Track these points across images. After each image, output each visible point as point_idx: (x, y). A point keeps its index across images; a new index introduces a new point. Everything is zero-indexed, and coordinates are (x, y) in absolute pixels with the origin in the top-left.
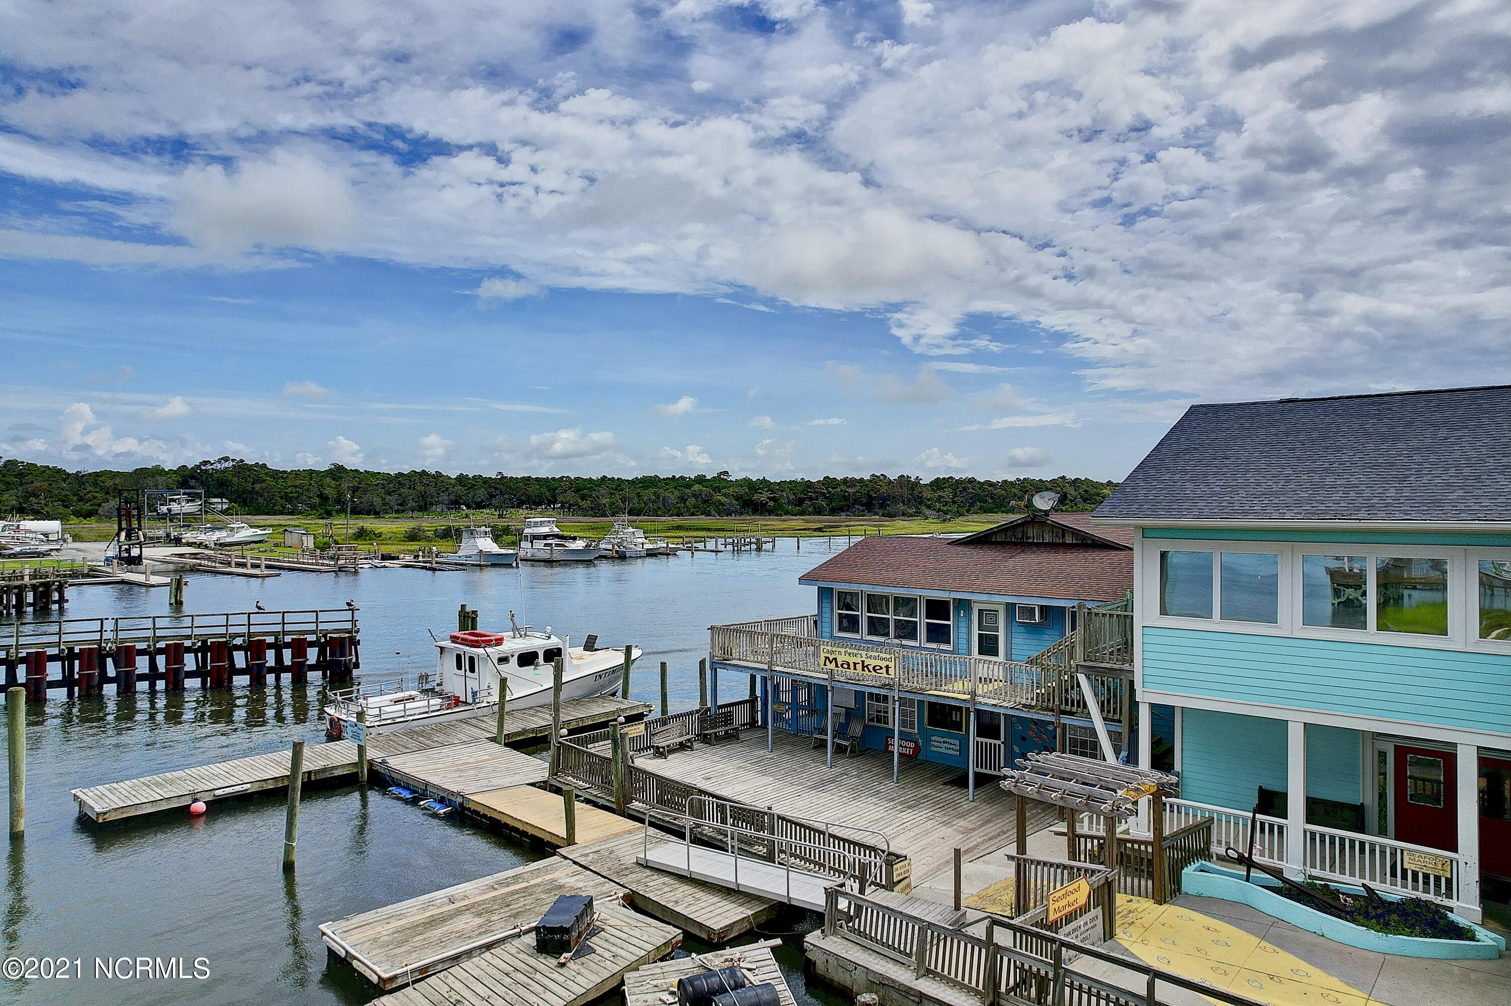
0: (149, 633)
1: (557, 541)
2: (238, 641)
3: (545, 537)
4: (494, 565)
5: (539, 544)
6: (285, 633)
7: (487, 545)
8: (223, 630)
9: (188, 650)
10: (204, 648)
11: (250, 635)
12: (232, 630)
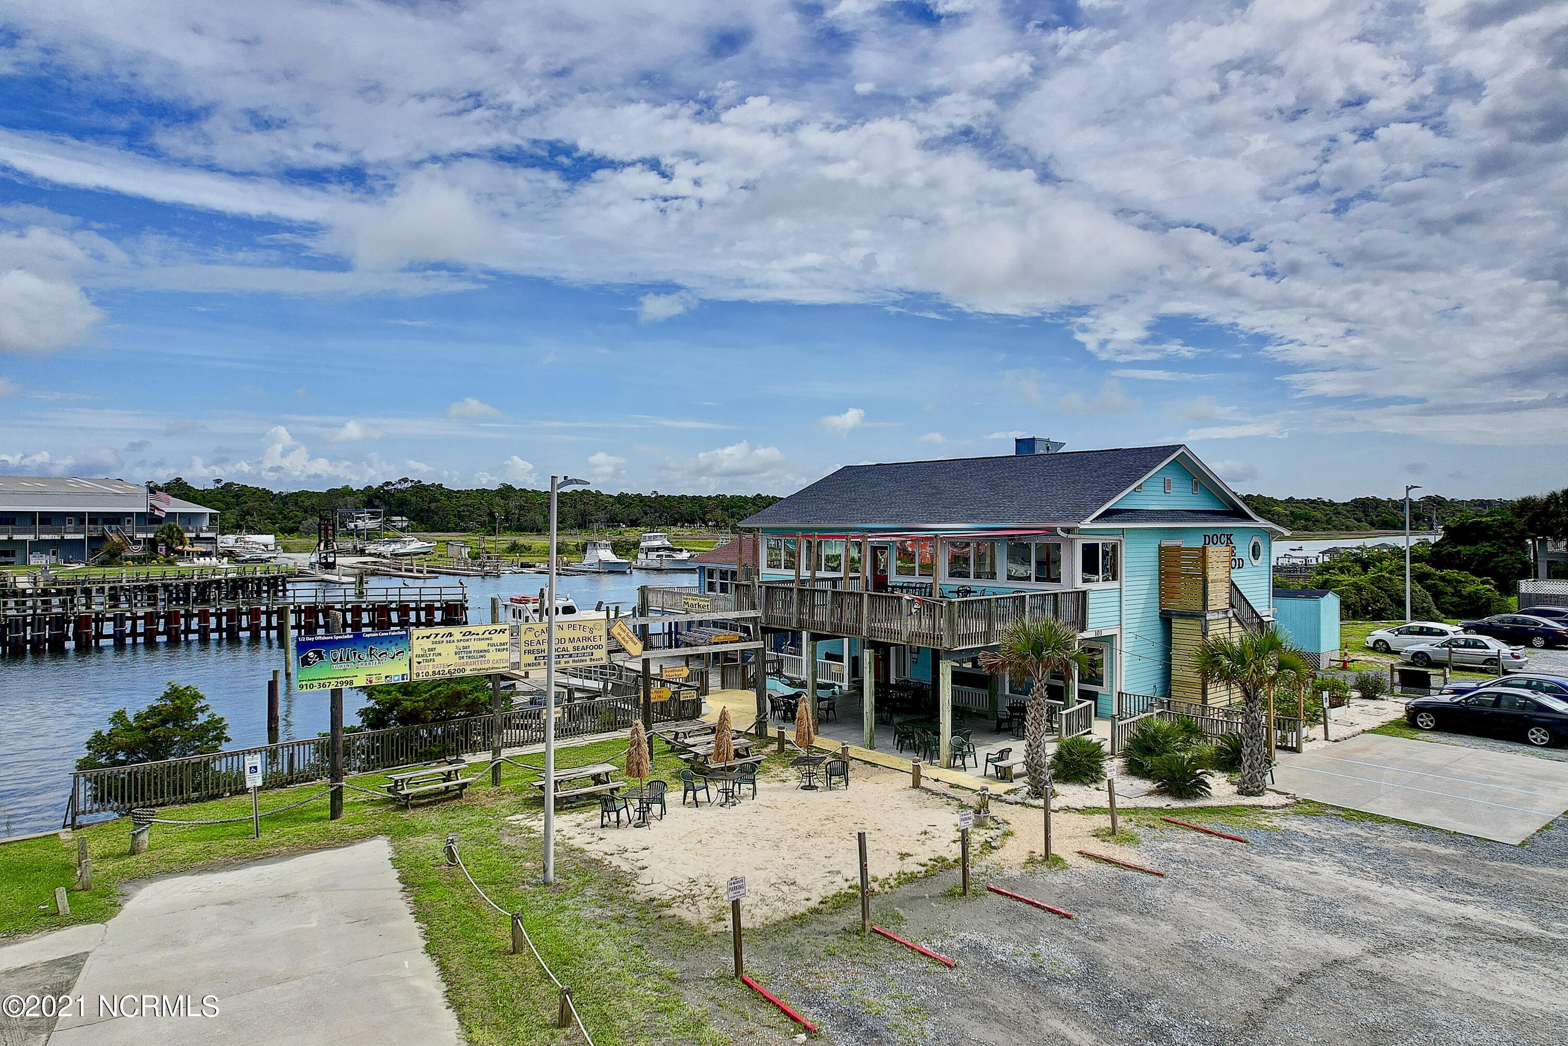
0: (342, 599)
1: (667, 553)
2: (393, 606)
3: (658, 549)
4: (610, 572)
5: (653, 555)
6: (421, 601)
7: (607, 555)
8: (384, 599)
9: (365, 610)
10: (373, 610)
11: (400, 602)
12: (390, 598)
